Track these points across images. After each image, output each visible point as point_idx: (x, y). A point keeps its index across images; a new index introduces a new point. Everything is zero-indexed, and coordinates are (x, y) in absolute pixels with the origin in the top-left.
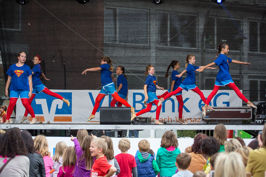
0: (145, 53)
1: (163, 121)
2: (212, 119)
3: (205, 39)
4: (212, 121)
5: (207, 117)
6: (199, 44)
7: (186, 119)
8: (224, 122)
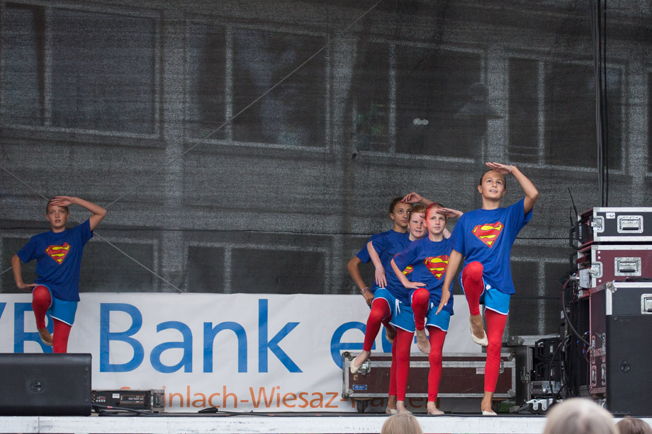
0: (144, 161)
1: (207, 403)
2: (379, 395)
3: (355, 112)
4: (378, 402)
5: (361, 388)
6: (333, 131)
7: (288, 397)
8: (420, 406)
